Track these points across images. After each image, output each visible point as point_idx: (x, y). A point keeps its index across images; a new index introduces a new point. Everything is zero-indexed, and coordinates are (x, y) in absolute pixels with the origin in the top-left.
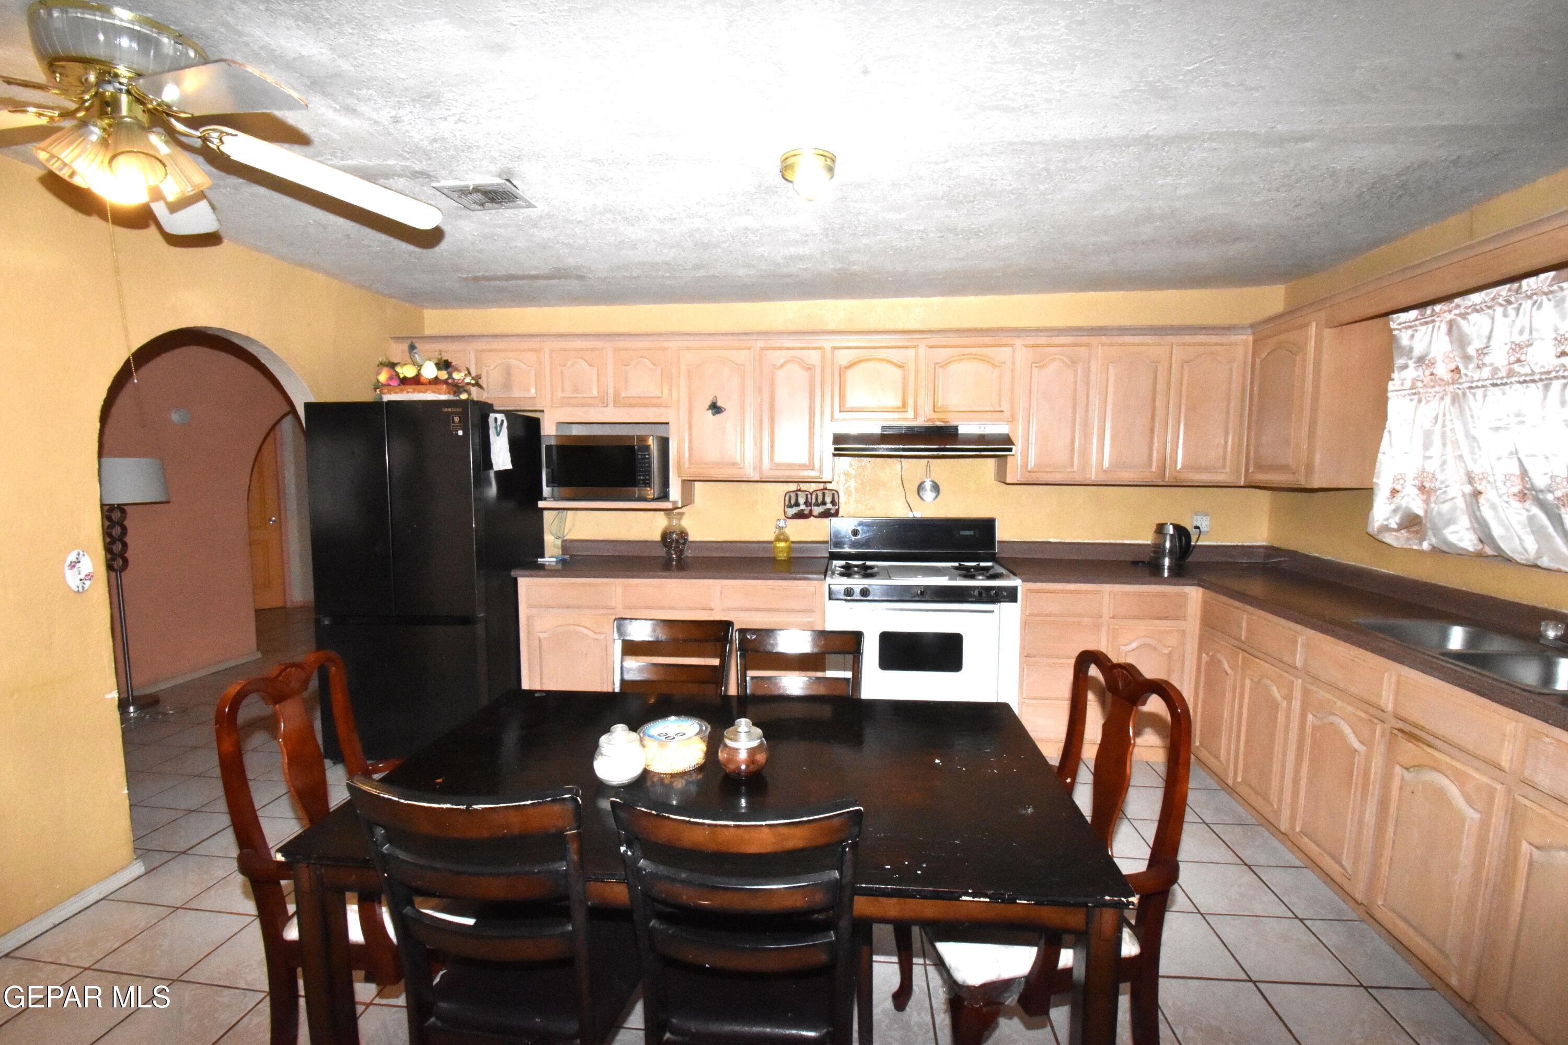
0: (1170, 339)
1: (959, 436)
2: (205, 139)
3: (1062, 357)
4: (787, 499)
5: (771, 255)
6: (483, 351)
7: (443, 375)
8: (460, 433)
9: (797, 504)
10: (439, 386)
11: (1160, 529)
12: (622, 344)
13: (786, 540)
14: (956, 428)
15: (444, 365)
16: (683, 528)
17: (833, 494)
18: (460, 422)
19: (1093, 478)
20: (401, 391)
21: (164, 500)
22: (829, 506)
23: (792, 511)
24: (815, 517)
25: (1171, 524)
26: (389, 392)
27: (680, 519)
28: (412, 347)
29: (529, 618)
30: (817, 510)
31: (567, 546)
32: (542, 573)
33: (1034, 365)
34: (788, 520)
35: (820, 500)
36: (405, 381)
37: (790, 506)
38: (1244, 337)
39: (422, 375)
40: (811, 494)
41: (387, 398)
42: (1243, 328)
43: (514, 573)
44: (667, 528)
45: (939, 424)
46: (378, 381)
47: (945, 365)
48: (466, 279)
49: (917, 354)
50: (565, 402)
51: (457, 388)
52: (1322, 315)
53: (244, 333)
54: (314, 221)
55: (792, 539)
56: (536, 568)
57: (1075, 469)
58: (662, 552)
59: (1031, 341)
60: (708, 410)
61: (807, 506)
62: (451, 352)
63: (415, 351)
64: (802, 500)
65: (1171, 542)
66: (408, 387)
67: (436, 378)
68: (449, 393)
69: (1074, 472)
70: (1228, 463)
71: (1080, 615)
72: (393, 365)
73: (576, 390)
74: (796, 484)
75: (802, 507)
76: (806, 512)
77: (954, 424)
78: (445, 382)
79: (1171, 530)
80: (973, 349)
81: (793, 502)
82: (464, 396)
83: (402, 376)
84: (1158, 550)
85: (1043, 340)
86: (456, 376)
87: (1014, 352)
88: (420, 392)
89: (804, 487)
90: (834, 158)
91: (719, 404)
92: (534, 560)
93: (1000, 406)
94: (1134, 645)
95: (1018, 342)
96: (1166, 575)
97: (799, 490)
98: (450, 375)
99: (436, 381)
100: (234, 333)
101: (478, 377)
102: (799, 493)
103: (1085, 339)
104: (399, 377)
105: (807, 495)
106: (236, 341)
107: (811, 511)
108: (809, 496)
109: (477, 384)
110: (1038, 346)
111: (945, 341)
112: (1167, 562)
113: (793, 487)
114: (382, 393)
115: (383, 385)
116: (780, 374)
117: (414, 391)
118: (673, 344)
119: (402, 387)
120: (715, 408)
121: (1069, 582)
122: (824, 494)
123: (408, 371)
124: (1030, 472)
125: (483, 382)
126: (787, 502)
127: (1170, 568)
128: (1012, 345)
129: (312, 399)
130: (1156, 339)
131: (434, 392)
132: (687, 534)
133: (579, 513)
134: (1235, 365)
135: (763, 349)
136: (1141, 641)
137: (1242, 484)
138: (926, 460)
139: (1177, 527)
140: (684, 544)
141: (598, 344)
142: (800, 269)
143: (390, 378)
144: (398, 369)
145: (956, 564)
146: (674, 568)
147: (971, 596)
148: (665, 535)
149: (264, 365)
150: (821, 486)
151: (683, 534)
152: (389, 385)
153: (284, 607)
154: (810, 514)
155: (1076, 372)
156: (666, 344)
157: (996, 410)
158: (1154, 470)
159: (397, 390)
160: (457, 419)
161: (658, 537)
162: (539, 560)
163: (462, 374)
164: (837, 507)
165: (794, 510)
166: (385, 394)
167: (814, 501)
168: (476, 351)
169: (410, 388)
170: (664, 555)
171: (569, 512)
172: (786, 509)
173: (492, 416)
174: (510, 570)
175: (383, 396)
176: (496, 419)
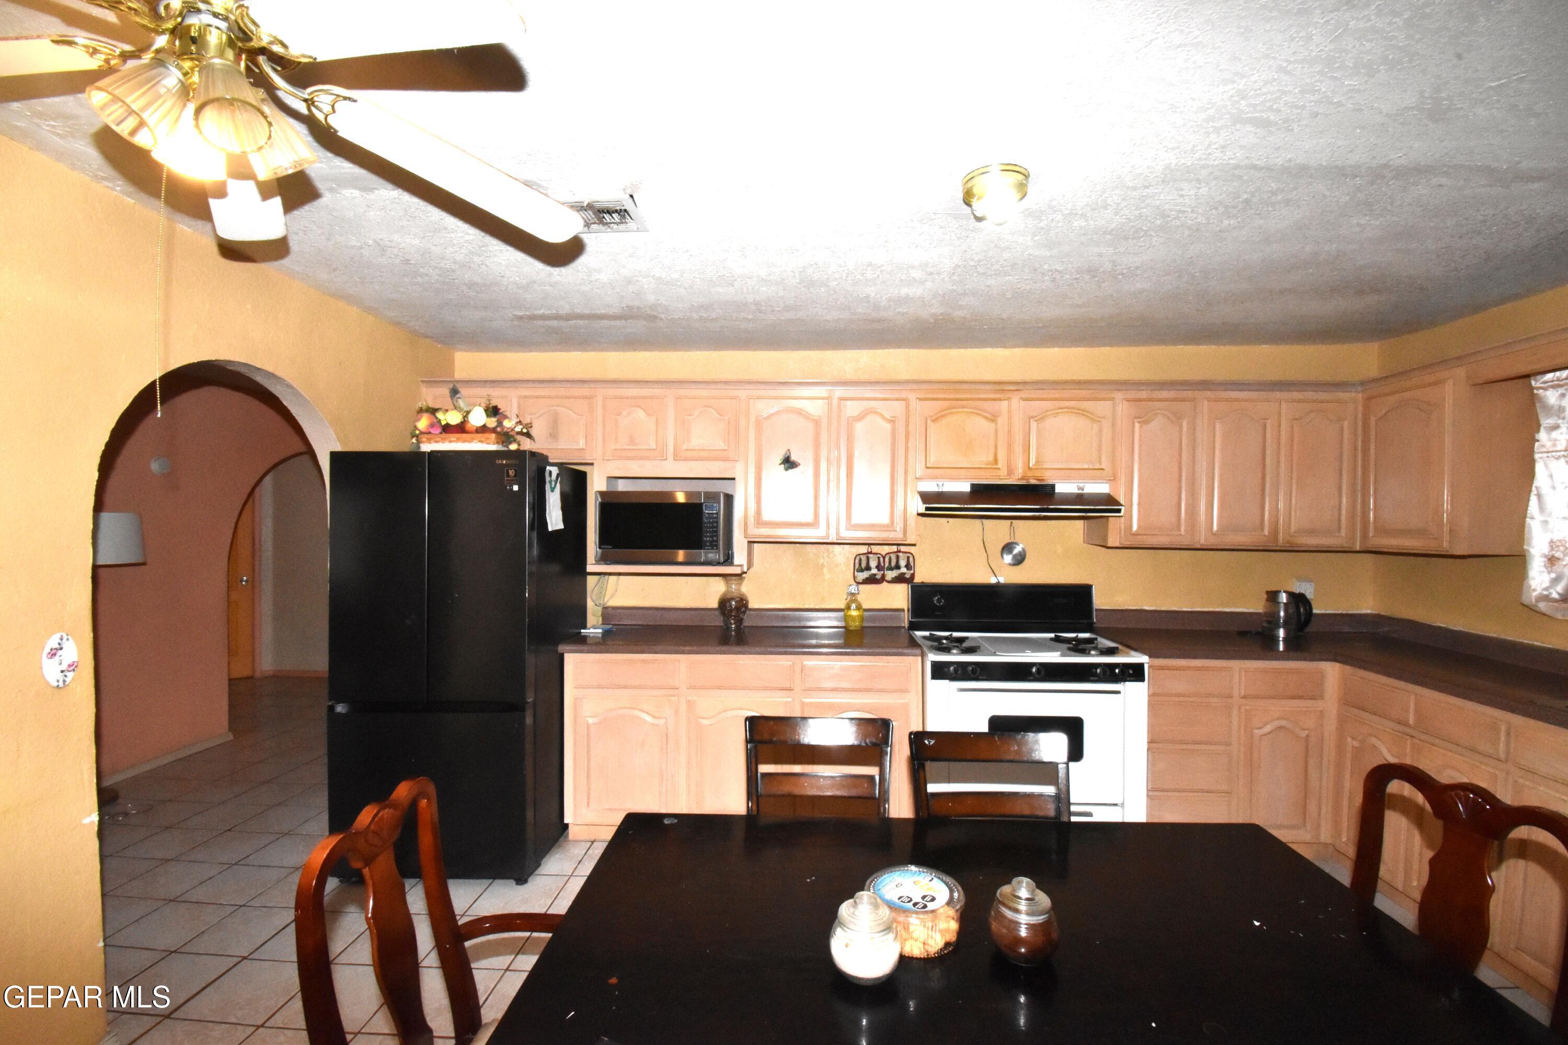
0: (1278, 395)
1: (1056, 497)
2: (309, 102)
3: (1165, 412)
4: (857, 561)
5: (877, 297)
6: (525, 397)
7: (492, 422)
8: (516, 488)
9: (868, 568)
10: (487, 435)
11: (1273, 596)
12: (683, 392)
13: (859, 607)
14: (1053, 486)
15: (493, 411)
16: (743, 595)
17: (908, 558)
18: (515, 476)
19: (1202, 541)
20: (443, 440)
21: (141, 561)
22: (904, 570)
23: (862, 576)
24: (888, 582)
25: (1284, 592)
26: (429, 441)
27: (740, 584)
28: (454, 392)
29: (576, 700)
30: (890, 575)
31: (608, 614)
32: (585, 648)
33: (1135, 420)
34: (861, 586)
35: (893, 564)
36: (447, 429)
37: (861, 570)
38: (1353, 395)
39: (468, 421)
40: (884, 558)
41: (426, 447)
42: (1353, 385)
43: (561, 648)
44: (725, 594)
45: (1033, 482)
46: (416, 428)
47: (1041, 419)
48: (521, 318)
49: (1010, 406)
50: (620, 455)
51: (506, 437)
52: (1461, 372)
53: (270, 369)
54: (375, 241)
55: (865, 606)
56: (581, 642)
57: (1183, 532)
58: (718, 621)
59: (1133, 394)
60: (780, 464)
61: (879, 570)
62: (498, 397)
63: (457, 396)
64: (873, 564)
65: (1286, 611)
66: (451, 435)
67: (484, 426)
68: (498, 443)
69: (1181, 535)
70: (1343, 526)
71: (1209, 695)
72: (433, 411)
73: (632, 441)
74: (867, 546)
75: (874, 571)
76: (878, 577)
77: (1050, 482)
78: (493, 430)
79: (1284, 598)
80: (1070, 402)
81: (864, 565)
82: (513, 447)
83: (443, 423)
84: (1271, 621)
85: (1143, 394)
86: (507, 424)
87: (1114, 406)
88: (464, 441)
89: (875, 549)
90: (1027, 175)
91: (793, 458)
92: (578, 631)
93: (1100, 464)
94: (1268, 728)
95: (1119, 396)
96: (1281, 648)
97: (871, 553)
98: (500, 423)
99: (483, 429)
100: (259, 369)
101: (529, 426)
102: (870, 556)
103: (1189, 394)
104: (441, 423)
105: (879, 558)
106: (259, 379)
107: (883, 576)
108: (882, 559)
109: (528, 435)
110: (1140, 400)
111: (1039, 394)
112: (1281, 633)
113: (864, 549)
114: (419, 442)
115: (422, 433)
116: (859, 427)
117: (458, 440)
118: (742, 393)
119: (444, 435)
120: (789, 463)
121: (1195, 657)
122: (898, 557)
123: (453, 418)
124: (1134, 534)
125: (533, 432)
126: (857, 566)
127: (1285, 640)
128: (1112, 399)
129: (339, 448)
130: (1263, 394)
131: (481, 442)
132: (747, 602)
133: (621, 577)
134: (1346, 424)
135: (842, 399)
136: (1277, 723)
137: (1358, 548)
138: (1009, 522)
139: (1291, 595)
140: (744, 613)
141: (657, 391)
142: (899, 313)
143: (432, 425)
144: (440, 415)
145: (1052, 635)
146: (733, 639)
147: (1095, 675)
148: (724, 603)
149: (285, 407)
150: (895, 548)
151: (742, 603)
152: (430, 433)
153: (251, 678)
154: (883, 579)
155: (1181, 427)
156: (737, 393)
157: (1096, 467)
158: (1267, 533)
159: (438, 439)
160: (512, 473)
161: (714, 604)
162: (582, 631)
163: (513, 422)
164: (912, 572)
165: (865, 575)
166: (422, 442)
167: (887, 564)
168: (520, 397)
169: (453, 437)
170: (722, 624)
171: (612, 578)
172: (856, 573)
173: (548, 468)
174: (557, 644)
175: (421, 445)
176: (550, 473)
